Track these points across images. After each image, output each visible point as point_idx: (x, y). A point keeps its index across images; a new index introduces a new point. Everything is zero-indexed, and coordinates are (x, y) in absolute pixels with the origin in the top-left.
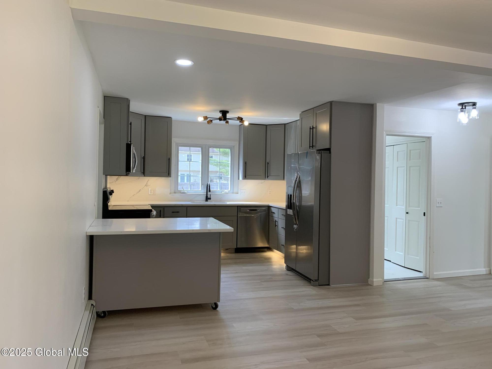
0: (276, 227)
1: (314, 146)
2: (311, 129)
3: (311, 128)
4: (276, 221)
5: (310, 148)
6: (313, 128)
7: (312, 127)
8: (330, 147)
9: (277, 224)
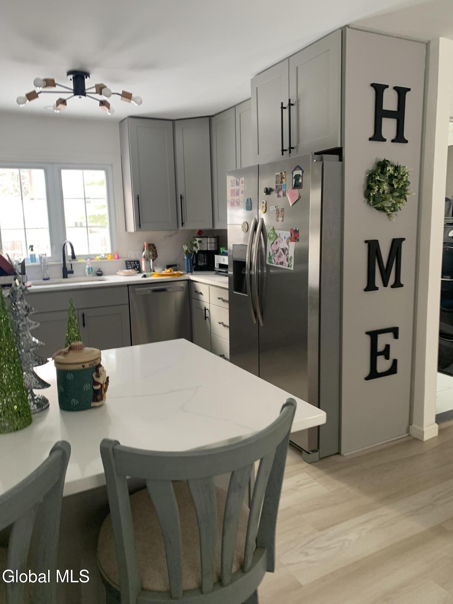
0: (206, 319)
1: (293, 148)
2: (284, 110)
3: (286, 105)
4: (205, 309)
5: (283, 154)
6: (290, 105)
7: (288, 102)
8: (339, 146)
9: (207, 315)
